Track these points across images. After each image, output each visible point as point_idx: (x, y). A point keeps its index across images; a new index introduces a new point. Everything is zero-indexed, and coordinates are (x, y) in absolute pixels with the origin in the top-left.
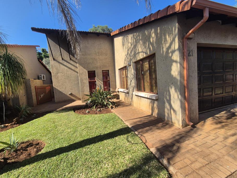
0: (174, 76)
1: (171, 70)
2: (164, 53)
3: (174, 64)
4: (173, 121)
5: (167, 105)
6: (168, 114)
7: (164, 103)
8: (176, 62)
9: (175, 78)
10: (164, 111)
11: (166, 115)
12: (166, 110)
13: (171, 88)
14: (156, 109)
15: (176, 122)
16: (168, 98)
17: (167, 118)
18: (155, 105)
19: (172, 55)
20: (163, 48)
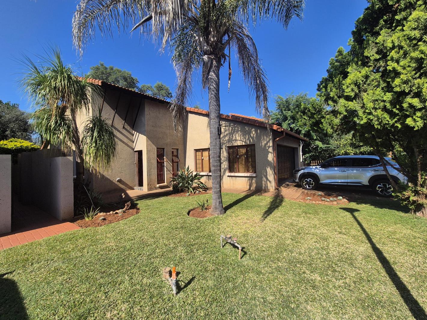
0: (270, 160)
1: (268, 157)
2: (263, 146)
3: (270, 154)
4: (269, 188)
5: (264, 179)
6: (265, 185)
7: (262, 178)
8: (271, 153)
9: (270, 162)
10: (262, 183)
11: (264, 185)
12: (263, 182)
13: (268, 168)
14: (254, 184)
15: (271, 188)
16: (265, 174)
17: (265, 187)
18: (254, 181)
19: (268, 149)
20: (262, 143)
